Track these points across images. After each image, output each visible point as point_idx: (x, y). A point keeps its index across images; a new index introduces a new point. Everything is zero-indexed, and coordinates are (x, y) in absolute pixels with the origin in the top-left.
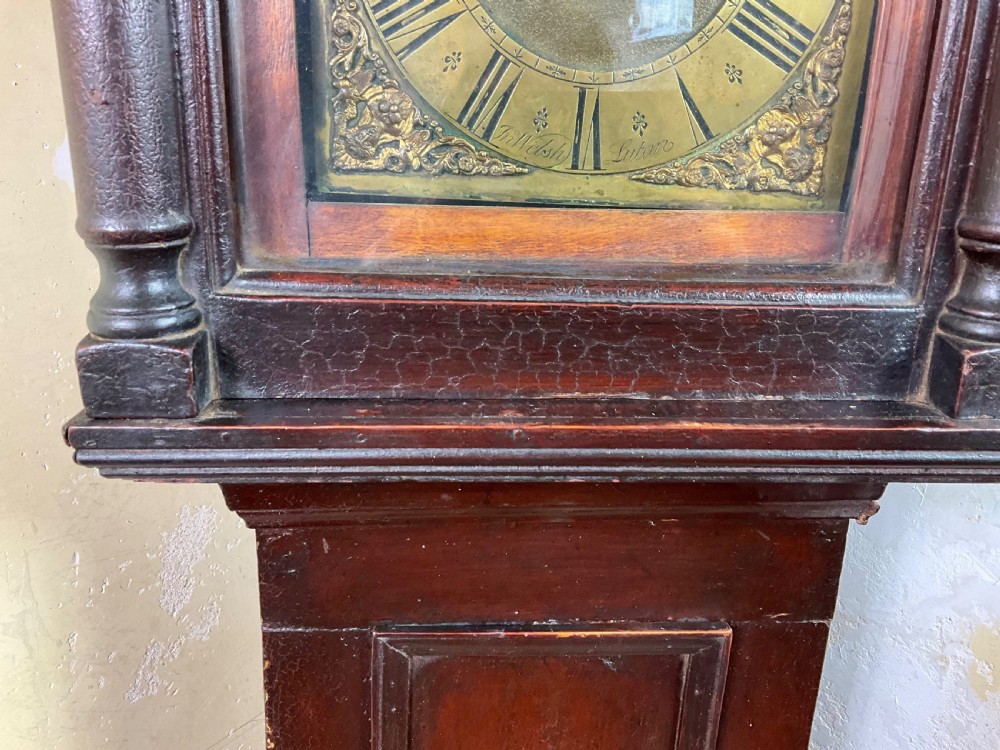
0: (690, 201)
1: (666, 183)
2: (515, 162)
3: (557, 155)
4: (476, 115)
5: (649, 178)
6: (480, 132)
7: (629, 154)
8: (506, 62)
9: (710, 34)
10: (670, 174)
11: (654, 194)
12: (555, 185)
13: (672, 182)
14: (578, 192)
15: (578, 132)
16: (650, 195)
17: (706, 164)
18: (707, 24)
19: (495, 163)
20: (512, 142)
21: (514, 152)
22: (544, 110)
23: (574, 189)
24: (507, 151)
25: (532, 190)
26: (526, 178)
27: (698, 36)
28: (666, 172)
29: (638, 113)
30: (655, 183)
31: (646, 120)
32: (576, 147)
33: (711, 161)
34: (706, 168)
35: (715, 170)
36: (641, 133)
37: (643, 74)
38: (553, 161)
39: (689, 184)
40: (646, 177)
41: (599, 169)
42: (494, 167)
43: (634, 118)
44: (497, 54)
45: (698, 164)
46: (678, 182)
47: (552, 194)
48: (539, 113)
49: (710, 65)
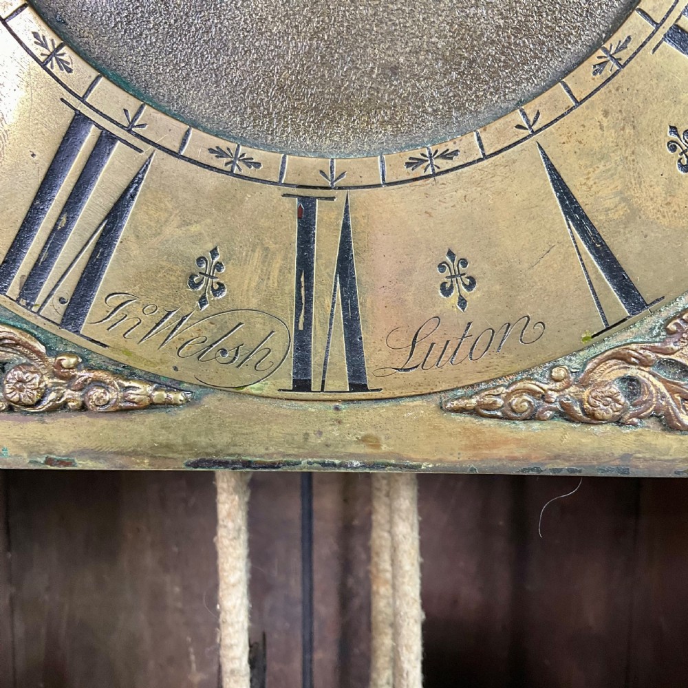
0: (596, 457)
1: (533, 417)
2: (150, 379)
3: (254, 358)
4: (40, 268)
5: (489, 407)
6: (55, 310)
7: (436, 352)
8: (106, 140)
9: (624, 55)
10: (543, 397)
11: (506, 442)
12: (257, 428)
13: (549, 414)
14: (315, 441)
15: (304, 303)
16: (494, 444)
17: (633, 371)
18: (611, 32)
19: (98, 383)
20: (140, 331)
21: (146, 354)
22: (214, 253)
23: (306, 436)
24: (127, 352)
25: (203, 441)
26: (184, 414)
27: (594, 59)
28: (532, 393)
29: (451, 254)
30: (506, 417)
31: (470, 270)
32: (302, 340)
33: (643, 363)
34: (630, 380)
35: (653, 382)
36: (462, 302)
37: (457, 161)
38: (246, 373)
39: (591, 418)
40: (480, 404)
41: (364, 388)
42: (96, 393)
43: (441, 267)
44: (79, 121)
45: (612, 373)
46: (565, 414)
47: (252, 450)
48: (200, 260)
49: (629, 130)
